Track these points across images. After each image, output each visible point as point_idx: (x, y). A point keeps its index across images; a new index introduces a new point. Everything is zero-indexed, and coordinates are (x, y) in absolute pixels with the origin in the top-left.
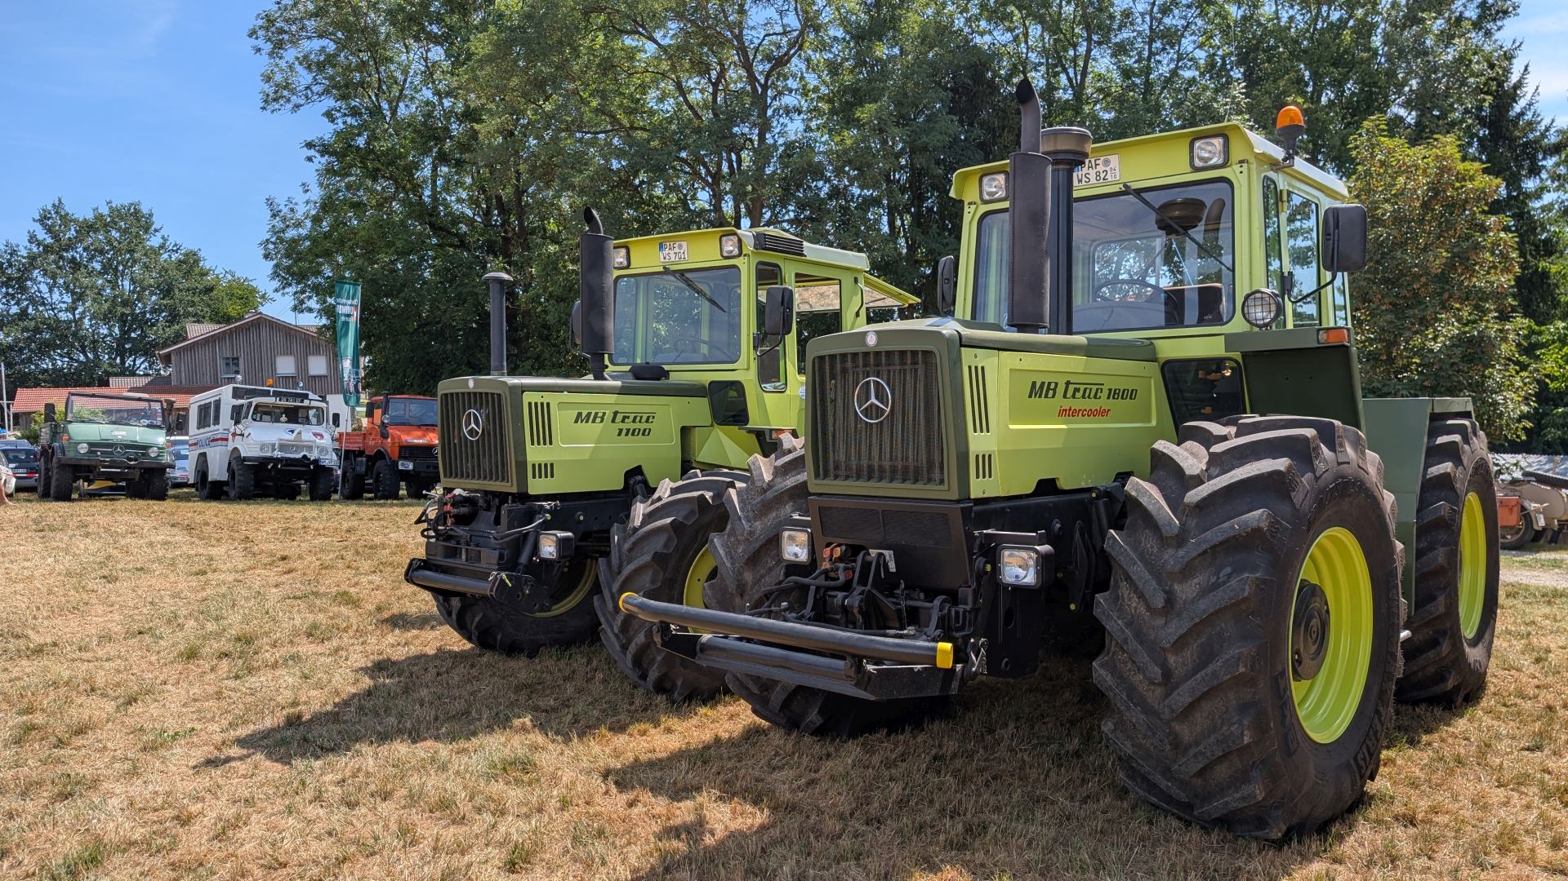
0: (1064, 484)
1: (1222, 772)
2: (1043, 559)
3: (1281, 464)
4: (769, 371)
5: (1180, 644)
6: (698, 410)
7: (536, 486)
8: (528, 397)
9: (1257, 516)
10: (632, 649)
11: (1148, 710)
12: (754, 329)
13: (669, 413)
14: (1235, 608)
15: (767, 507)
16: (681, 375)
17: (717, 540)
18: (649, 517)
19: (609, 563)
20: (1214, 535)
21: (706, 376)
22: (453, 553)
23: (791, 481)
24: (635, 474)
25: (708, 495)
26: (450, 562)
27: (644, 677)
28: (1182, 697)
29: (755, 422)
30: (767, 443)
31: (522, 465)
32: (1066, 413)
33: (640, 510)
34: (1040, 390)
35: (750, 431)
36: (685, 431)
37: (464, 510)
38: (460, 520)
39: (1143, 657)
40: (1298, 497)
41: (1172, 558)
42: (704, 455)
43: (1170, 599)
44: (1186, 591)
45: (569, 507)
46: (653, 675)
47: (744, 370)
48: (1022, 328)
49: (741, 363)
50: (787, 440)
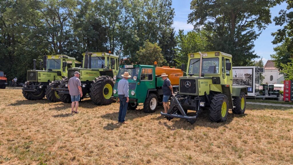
0: (89, 81)
1: (98, 100)
2: (85, 85)
3: (103, 79)
4: (64, 70)
5: (95, 91)
6: (56, 74)
7: (39, 81)
8: (38, 72)
9: (100, 82)
10: (49, 97)
11: (93, 96)
12: (62, 66)
13: (53, 74)
14: (98, 88)
15: (64, 83)
16: (53, 70)
17: (59, 86)
18: (51, 84)
19: (47, 89)
20: (97, 84)
21: (57, 70)
22: (29, 88)
23: (66, 80)
24: (49, 80)
25: (57, 82)
26: (29, 89)
27: (50, 100)
28: (95, 95)
29: (62, 75)
30: (63, 77)
31: (38, 79)
32: (89, 75)
33: (50, 84)
34: (87, 73)
35: (62, 76)
36: (54, 76)
37: (30, 83)
38: (30, 84)
39: (92, 92)
40: (104, 81)
41: (95, 85)
42: (56, 79)
43: (94, 88)
44: (95, 87)
45: (43, 83)
46: (51, 99)
47: (61, 70)
48: (86, 68)
49: (61, 69)
50: (66, 77)
